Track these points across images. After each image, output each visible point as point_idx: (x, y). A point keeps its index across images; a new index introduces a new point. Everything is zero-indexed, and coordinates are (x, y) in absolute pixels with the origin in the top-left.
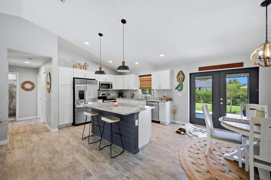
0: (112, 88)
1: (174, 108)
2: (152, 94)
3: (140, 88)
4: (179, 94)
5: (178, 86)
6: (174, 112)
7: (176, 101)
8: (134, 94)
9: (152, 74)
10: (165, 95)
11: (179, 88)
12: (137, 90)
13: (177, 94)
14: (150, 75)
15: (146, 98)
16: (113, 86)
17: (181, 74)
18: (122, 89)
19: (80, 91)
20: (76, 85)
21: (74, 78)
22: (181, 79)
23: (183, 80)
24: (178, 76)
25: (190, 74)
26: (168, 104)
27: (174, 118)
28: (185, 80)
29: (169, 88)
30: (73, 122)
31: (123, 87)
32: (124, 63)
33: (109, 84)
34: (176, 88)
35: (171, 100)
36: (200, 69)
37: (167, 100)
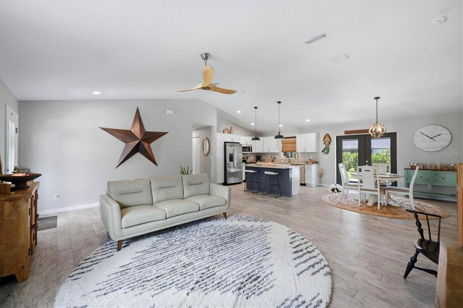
0: (251, 151)
1: (321, 171)
2: (297, 158)
3: (282, 151)
4: (326, 157)
5: (325, 149)
6: (320, 175)
7: (322, 164)
8: (275, 158)
9: (297, 136)
10: (311, 158)
11: (326, 151)
12: (278, 153)
13: (323, 157)
14: (295, 137)
15: (289, 162)
16: (253, 149)
17: (327, 137)
18: (261, 152)
19: (230, 154)
20: (227, 148)
21: (225, 142)
22: (327, 142)
23: (330, 143)
24: (324, 139)
25: (337, 137)
26: (314, 167)
27: (320, 181)
28: (331, 143)
29: (315, 151)
30: (224, 182)
31: (263, 150)
32: (279, 133)
33: (249, 147)
34: (323, 151)
35: (317, 163)
36: (346, 132)
37: (313, 163)
